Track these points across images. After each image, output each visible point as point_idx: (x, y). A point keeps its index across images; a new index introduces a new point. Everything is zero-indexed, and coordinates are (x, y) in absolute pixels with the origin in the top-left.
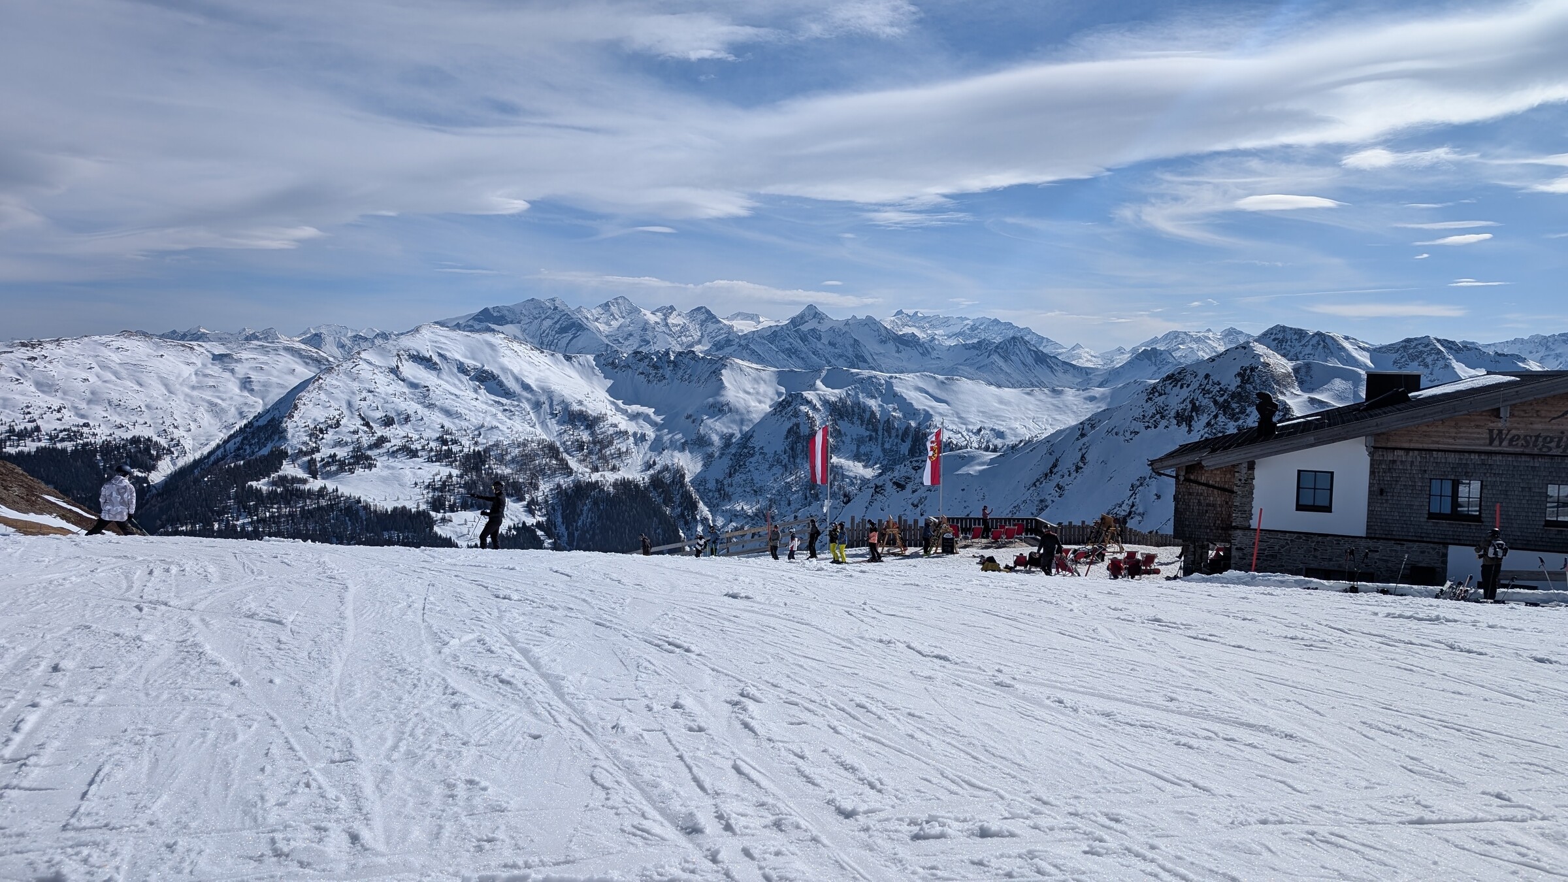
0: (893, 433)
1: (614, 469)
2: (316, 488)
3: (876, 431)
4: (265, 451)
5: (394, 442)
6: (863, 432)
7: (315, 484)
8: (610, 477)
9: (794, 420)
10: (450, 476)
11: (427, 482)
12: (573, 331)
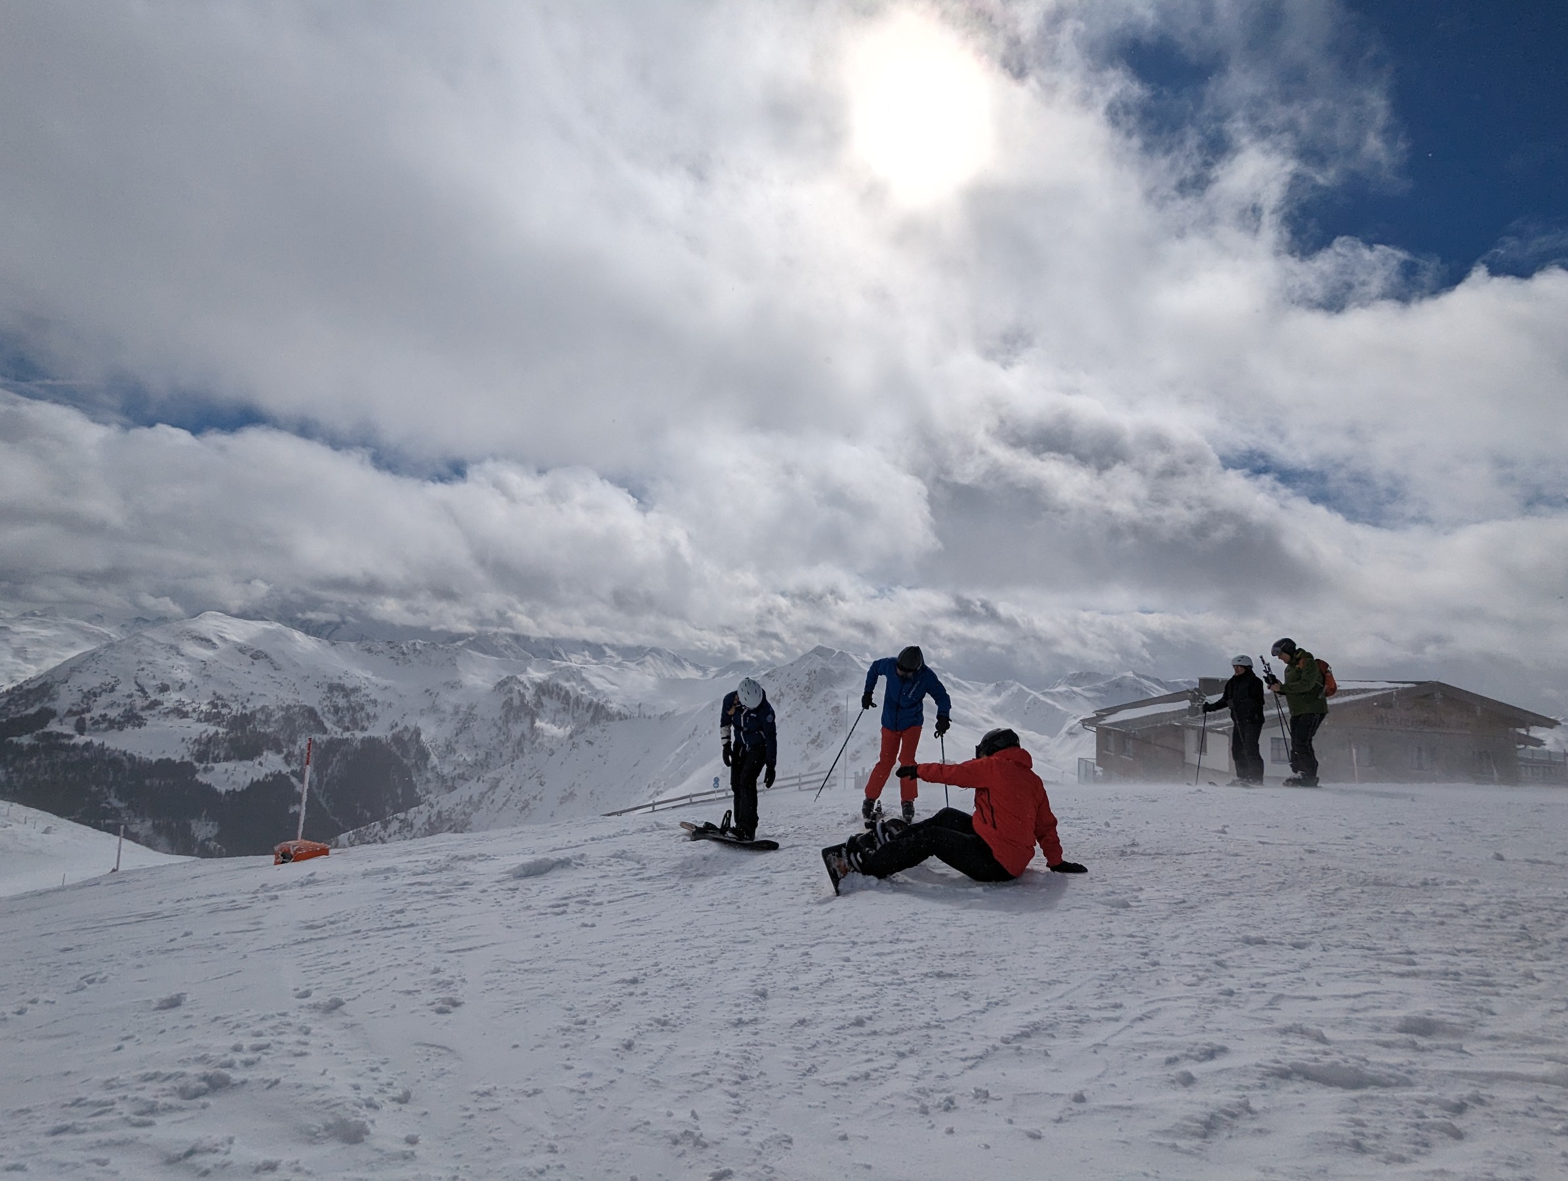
0: (581, 707)
2: (82, 743)
3: (568, 704)
4: (32, 711)
5: (166, 704)
7: (80, 740)
8: (359, 735)
9: (508, 696)
10: (217, 733)
11: (194, 738)
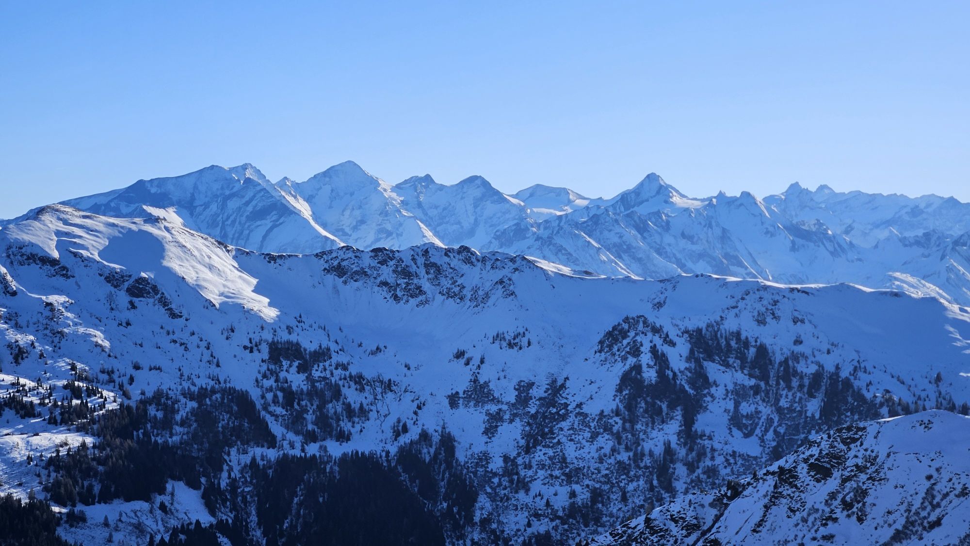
0: (795, 383)
1: (343, 437)
3: (765, 377)
6: (743, 379)
9: (631, 360)
11: (47, 458)
12: (274, 216)
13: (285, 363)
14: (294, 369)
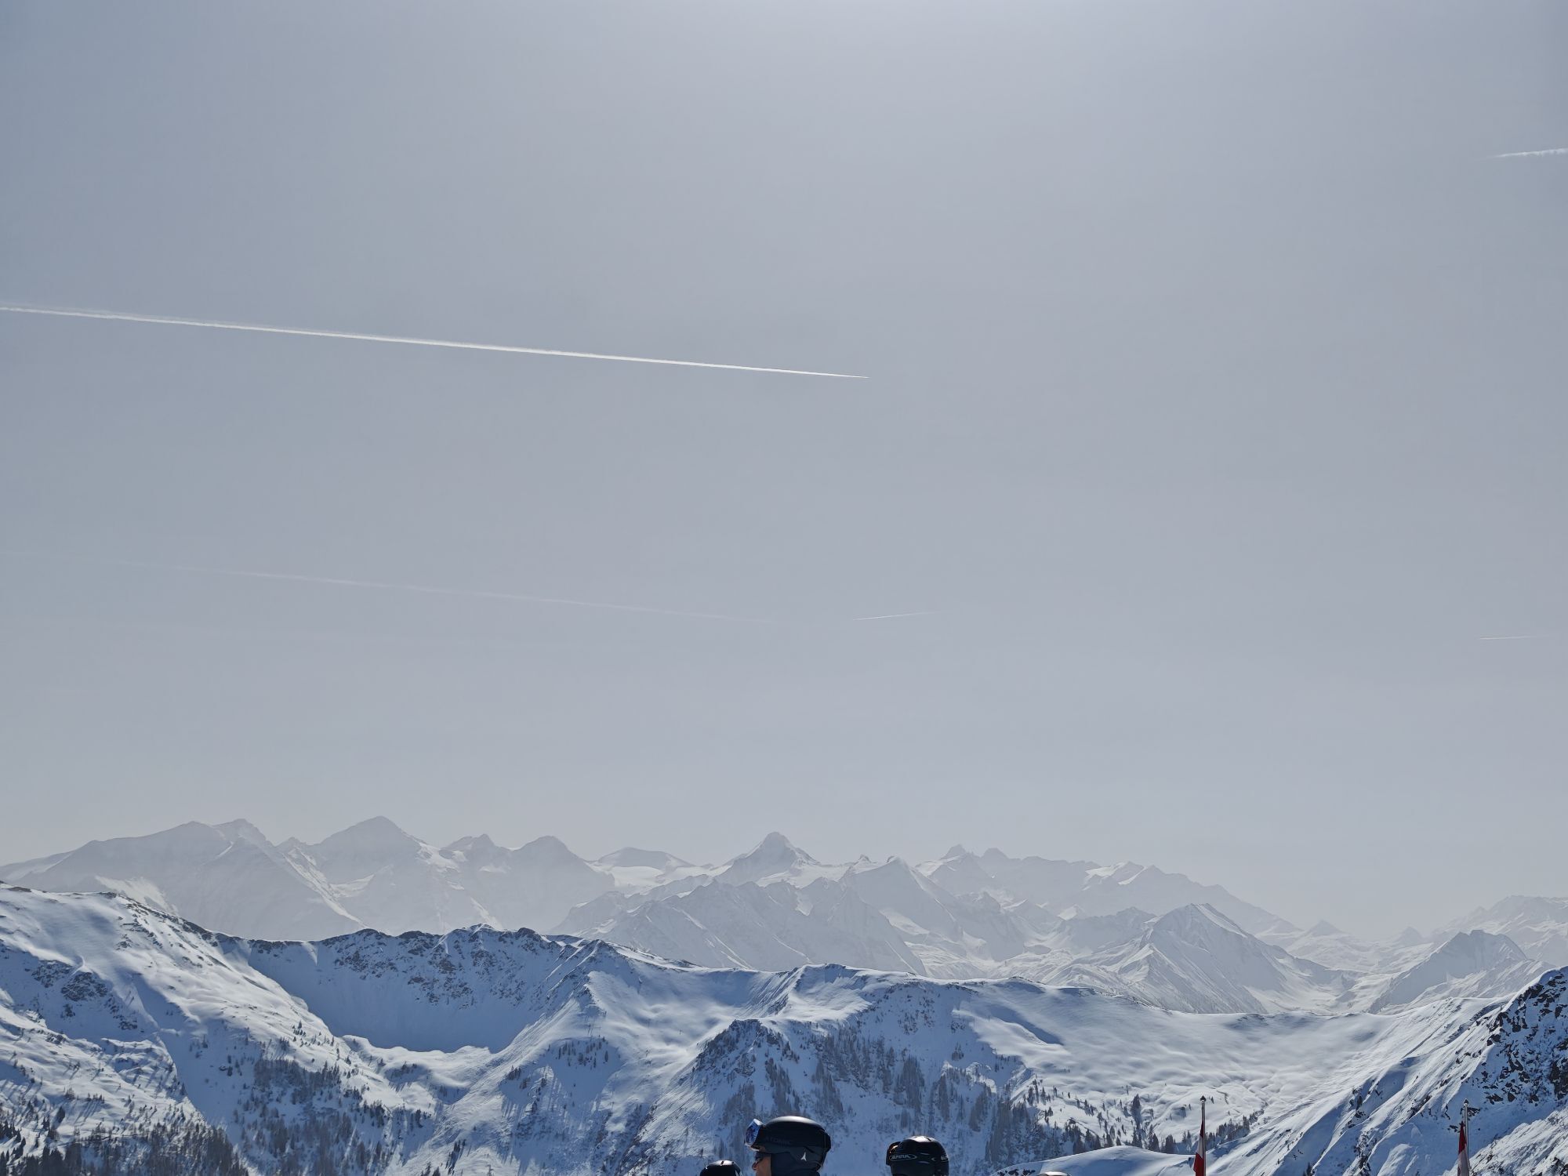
6: (887, 1105)
13: (276, 1090)
14: (287, 1099)
